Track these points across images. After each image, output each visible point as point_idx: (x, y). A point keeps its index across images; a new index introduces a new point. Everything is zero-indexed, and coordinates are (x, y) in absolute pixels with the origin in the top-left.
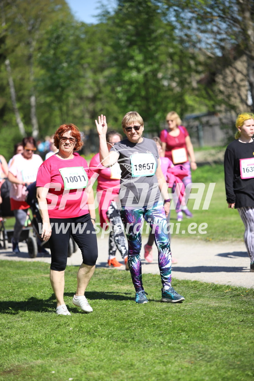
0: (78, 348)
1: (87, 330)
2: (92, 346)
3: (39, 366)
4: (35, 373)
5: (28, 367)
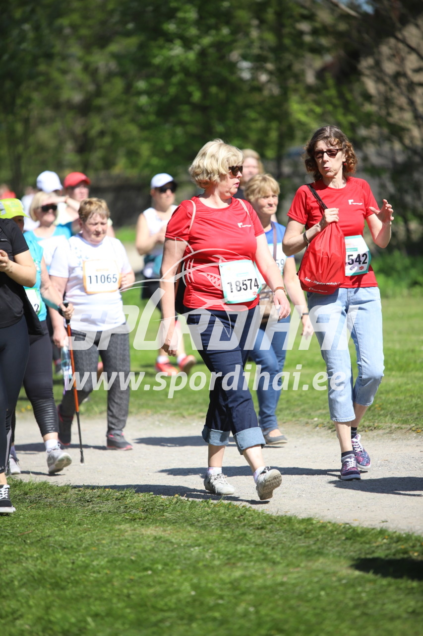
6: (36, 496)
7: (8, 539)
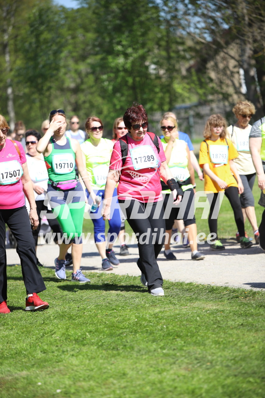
0: (66, 358)
1: (74, 338)
2: (81, 355)
3: (24, 378)
4: (20, 385)
5: (12, 379)
7: (47, 297)
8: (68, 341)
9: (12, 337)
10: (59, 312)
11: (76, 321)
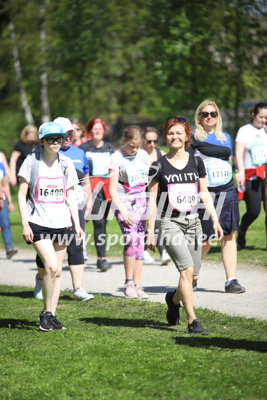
6: (94, 303)
7: (77, 327)
8: (101, 383)
9: (33, 374)
10: (91, 346)
11: (111, 359)
